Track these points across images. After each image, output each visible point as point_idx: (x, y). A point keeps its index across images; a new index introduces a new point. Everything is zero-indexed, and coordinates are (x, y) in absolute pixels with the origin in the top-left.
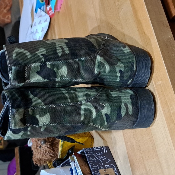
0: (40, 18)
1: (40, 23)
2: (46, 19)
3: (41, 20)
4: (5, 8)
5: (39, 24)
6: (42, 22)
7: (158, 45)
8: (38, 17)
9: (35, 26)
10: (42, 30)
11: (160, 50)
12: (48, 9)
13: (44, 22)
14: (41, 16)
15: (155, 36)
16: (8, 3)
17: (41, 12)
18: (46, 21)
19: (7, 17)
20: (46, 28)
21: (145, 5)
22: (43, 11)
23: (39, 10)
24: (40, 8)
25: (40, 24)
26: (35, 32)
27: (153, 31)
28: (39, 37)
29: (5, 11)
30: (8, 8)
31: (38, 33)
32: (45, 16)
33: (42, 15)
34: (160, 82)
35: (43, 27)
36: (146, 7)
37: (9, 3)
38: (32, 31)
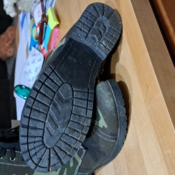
0: (34, 57)
1: (34, 62)
2: (40, 58)
3: (34, 60)
4: (7, 42)
5: (32, 63)
6: (36, 61)
7: (165, 103)
8: (32, 56)
9: (28, 66)
10: (36, 70)
11: (168, 109)
12: (42, 48)
13: (38, 61)
14: (34, 55)
15: (160, 90)
16: (10, 37)
17: (35, 50)
18: (40, 60)
19: (9, 50)
20: (40, 68)
21: (147, 51)
22: (38, 49)
23: (33, 48)
24: (34, 47)
25: (34, 64)
26: (28, 72)
27: (158, 84)
28: (33, 77)
29: (7, 45)
30: (10, 42)
31: (32, 73)
32: (39, 55)
33: (36, 54)
34: (169, 151)
35: (36, 67)
36: (149, 53)
37: (12, 37)
38: (25, 70)
